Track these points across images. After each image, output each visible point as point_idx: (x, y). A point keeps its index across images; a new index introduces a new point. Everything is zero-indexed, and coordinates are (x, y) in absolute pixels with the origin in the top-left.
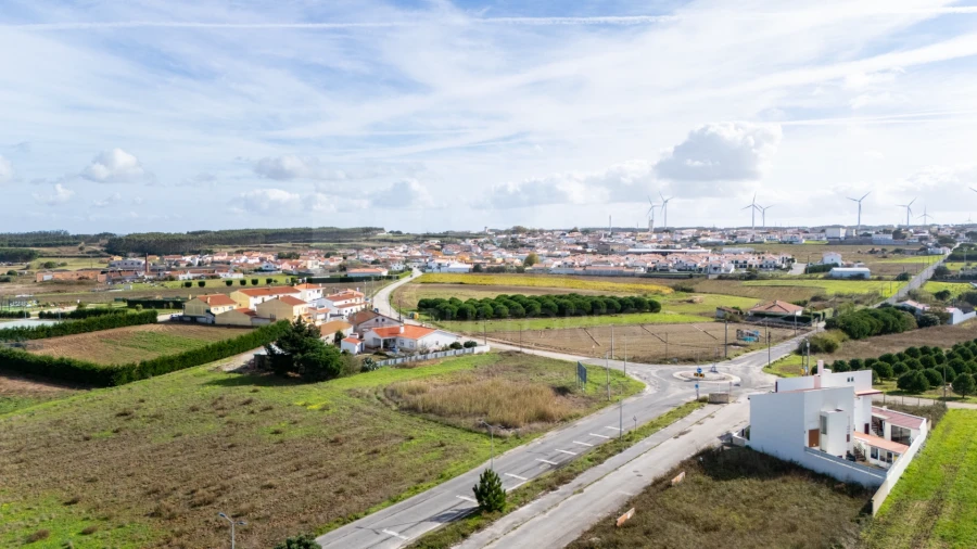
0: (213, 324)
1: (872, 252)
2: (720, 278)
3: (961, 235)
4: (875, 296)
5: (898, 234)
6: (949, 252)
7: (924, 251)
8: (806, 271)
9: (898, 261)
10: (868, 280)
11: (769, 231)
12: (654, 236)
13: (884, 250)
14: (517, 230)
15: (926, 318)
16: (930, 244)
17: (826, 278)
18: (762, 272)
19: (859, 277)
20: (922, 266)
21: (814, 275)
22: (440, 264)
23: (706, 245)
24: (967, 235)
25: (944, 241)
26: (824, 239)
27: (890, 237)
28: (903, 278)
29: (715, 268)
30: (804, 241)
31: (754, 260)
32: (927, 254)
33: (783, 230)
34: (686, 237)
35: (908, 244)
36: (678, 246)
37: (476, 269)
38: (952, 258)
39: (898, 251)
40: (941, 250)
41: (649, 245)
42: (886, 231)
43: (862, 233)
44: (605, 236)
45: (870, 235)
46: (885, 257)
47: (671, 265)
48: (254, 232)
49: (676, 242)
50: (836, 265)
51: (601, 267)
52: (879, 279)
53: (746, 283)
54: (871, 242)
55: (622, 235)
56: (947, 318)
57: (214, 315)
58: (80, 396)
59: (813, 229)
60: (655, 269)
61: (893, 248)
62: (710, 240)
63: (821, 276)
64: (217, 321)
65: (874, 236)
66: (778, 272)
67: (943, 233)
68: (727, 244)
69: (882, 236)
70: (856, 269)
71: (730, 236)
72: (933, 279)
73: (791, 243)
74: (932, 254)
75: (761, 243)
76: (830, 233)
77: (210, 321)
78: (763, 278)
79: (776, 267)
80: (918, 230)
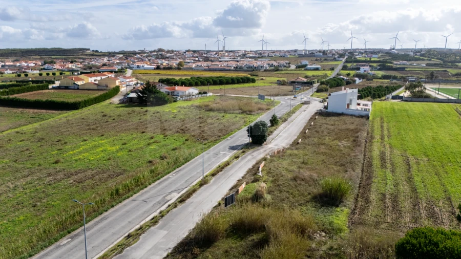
0: (78, 89)
1: (316, 60)
2: (265, 71)
3: (347, 53)
4: (326, 76)
5: (324, 52)
6: (344, 60)
7: (335, 60)
8: (296, 68)
9: (327, 64)
10: (320, 70)
11: (274, 52)
12: (227, 54)
13: (321, 59)
14: (160, 50)
15: (348, 81)
16: (336, 57)
17: (305, 70)
18: (280, 68)
19: (317, 69)
20: (337, 65)
21: (301, 69)
22: (138, 66)
23: (250, 58)
24: (349, 53)
25: (342, 56)
26: (297, 55)
27: (321, 54)
28: (332, 69)
29: (262, 67)
30: (289, 56)
31: (275, 64)
32: (336, 61)
33: (280, 51)
34: (240, 54)
35: (328, 57)
36: (239, 58)
37: (158, 68)
38: (346, 62)
39: (326, 60)
40: (341, 59)
41: (226, 58)
42: (320, 51)
43: (311, 52)
44: (204, 53)
45: (314, 53)
46: (322, 62)
47: (243, 66)
48: (14, 50)
49: (237, 56)
50: (307, 65)
51: (215, 67)
52: (324, 70)
53: (276, 72)
54: (314, 56)
55: (212, 53)
56: (354, 81)
57: (78, 85)
58: (71, 113)
59: (292, 51)
60: (237, 67)
61: (323, 59)
62: (251, 55)
63: (303, 69)
64: (80, 88)
65: (316, 54)
66: (285, 68)
67: (340, 52)
68: (258, 57)
69: (318, 54)
70: (314, 66)
71: (259, 54)
72: (342, 69)
73: (284, 57)
74: (338, 61)
75: (272, 57)
76: (298, 53)
77: (76, 88)
78: (282, 70)
79: (285, 66)
80: (331, 51)
